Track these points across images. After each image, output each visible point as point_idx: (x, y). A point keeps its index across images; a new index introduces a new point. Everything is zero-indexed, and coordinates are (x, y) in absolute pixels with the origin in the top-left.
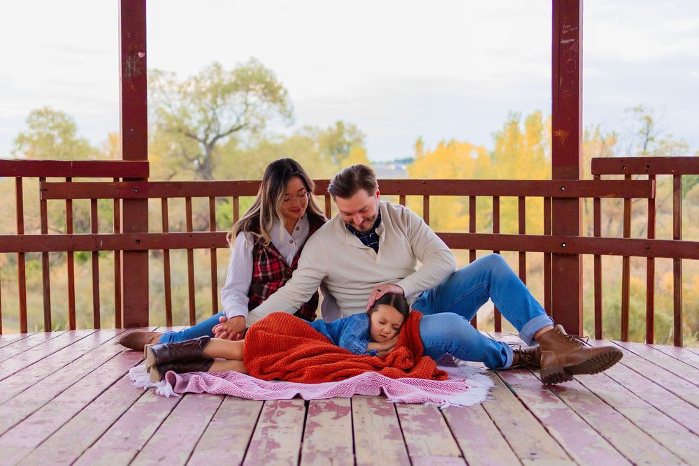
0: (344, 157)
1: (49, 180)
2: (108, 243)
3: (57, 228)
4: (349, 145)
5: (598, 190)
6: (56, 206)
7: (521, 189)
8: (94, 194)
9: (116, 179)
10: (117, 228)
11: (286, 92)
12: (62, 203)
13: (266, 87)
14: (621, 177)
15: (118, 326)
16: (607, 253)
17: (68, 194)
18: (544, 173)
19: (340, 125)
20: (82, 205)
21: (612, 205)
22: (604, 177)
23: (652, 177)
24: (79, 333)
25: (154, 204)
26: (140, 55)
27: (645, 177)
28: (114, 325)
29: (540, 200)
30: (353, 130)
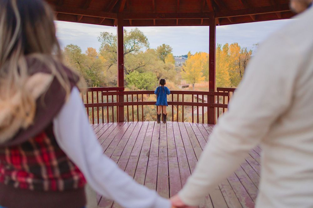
0: (165, 56)
1: (103, 92)
2: (115, 104)
3: (105, 102)
4: (167, 52)
5: (218, 94)
6: (105, 97)
7: (203, 93)
8: (112, 94)
9: (117, 91)
10: (117, 101)
11: (147, 39)
12: (106, 96)
13: (140, 38)
14: (223, 92)
15: (117, 122)
16: (220, 107)
17: (107, 94)
18: (207, 90)
19: (164, 45)
20: (110, 97)
21: (221, 97)
22: (219, 91)
23: (229, 92)
24: (109, 123)
25: (125, 96)
26: (122, 64)
27: (227, 92)
28: (116, 121)
29: (206, 96)
30: (168, 47)
